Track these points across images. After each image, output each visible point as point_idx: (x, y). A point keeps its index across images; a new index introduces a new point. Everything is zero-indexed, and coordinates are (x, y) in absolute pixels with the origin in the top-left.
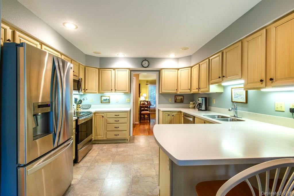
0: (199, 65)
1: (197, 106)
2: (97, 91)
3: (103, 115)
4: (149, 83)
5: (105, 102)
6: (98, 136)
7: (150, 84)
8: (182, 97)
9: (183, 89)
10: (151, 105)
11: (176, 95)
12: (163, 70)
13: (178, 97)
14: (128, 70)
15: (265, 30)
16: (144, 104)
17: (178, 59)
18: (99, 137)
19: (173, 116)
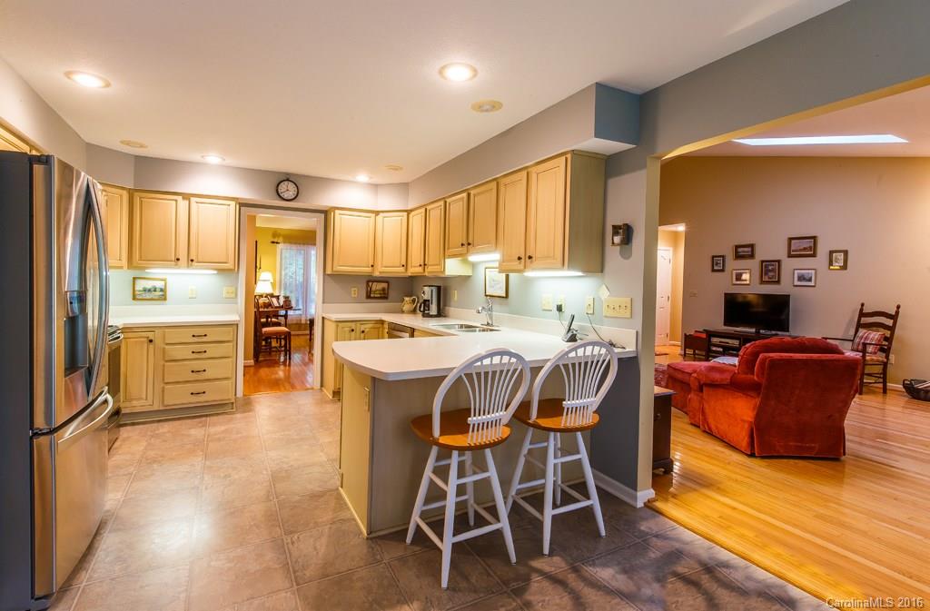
0: (426, 210)
1: (420, 307)
2: (125, 262)
3: (151, 336)
4: (280, 240)
5: (148, 296)
6: (131, 400)
7: (284, 243)
8: (385, 285)
9: (389, 264)
10: (291, 308)
11: (370, 280)
12: (337, 212)
13: (375, 284)
14: (233, 203)
15: (524, 173)
16: (269, 305)
17: (375, 187)
18: (135, 403)
19: (363, 332)
